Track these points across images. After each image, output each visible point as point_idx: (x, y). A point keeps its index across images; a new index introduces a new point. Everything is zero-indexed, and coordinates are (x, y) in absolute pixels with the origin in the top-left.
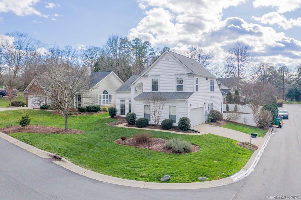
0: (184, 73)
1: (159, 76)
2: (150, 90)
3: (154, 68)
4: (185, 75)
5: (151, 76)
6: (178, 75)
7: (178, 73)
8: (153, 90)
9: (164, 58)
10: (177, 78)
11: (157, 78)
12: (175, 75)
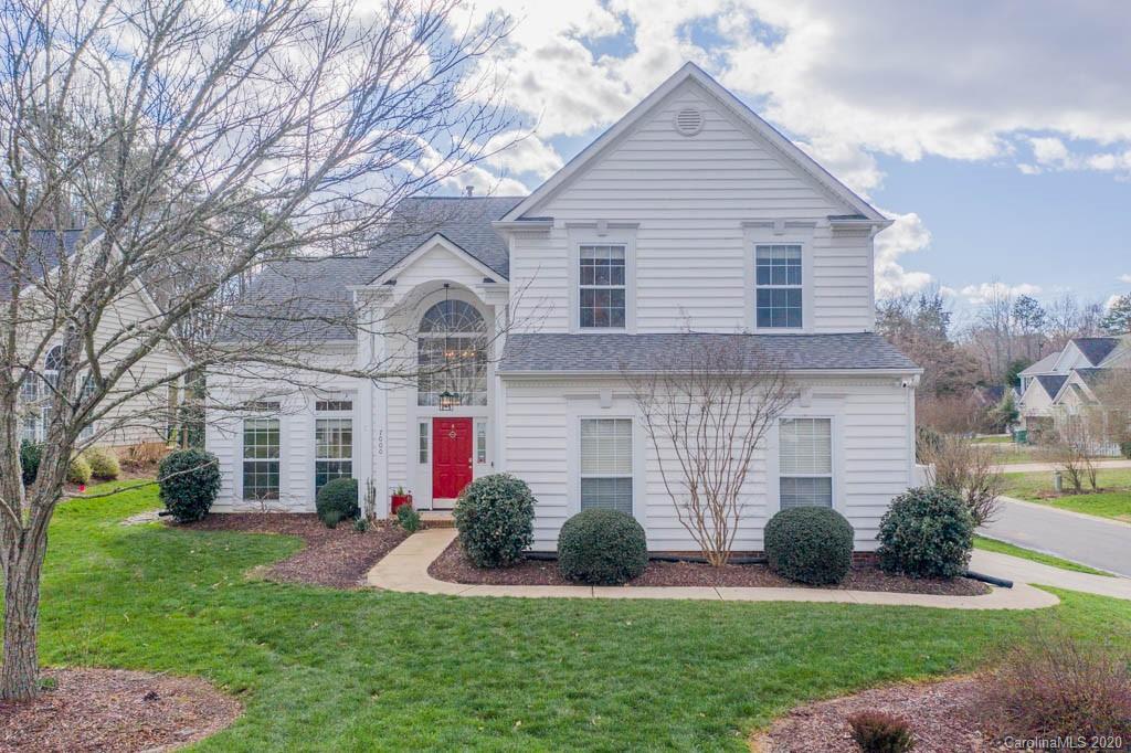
0: (809, 214)
1: (634, 226)
2: (565, 323)
3: (591, 175)
4: (812, 225)
5: (569, 226)
6: (767, 225)
7: (773, 215)
8: (586, 321)
9: (670, 117)
10: (759, 248)
11: (613, 239)
12: (748, 225)
